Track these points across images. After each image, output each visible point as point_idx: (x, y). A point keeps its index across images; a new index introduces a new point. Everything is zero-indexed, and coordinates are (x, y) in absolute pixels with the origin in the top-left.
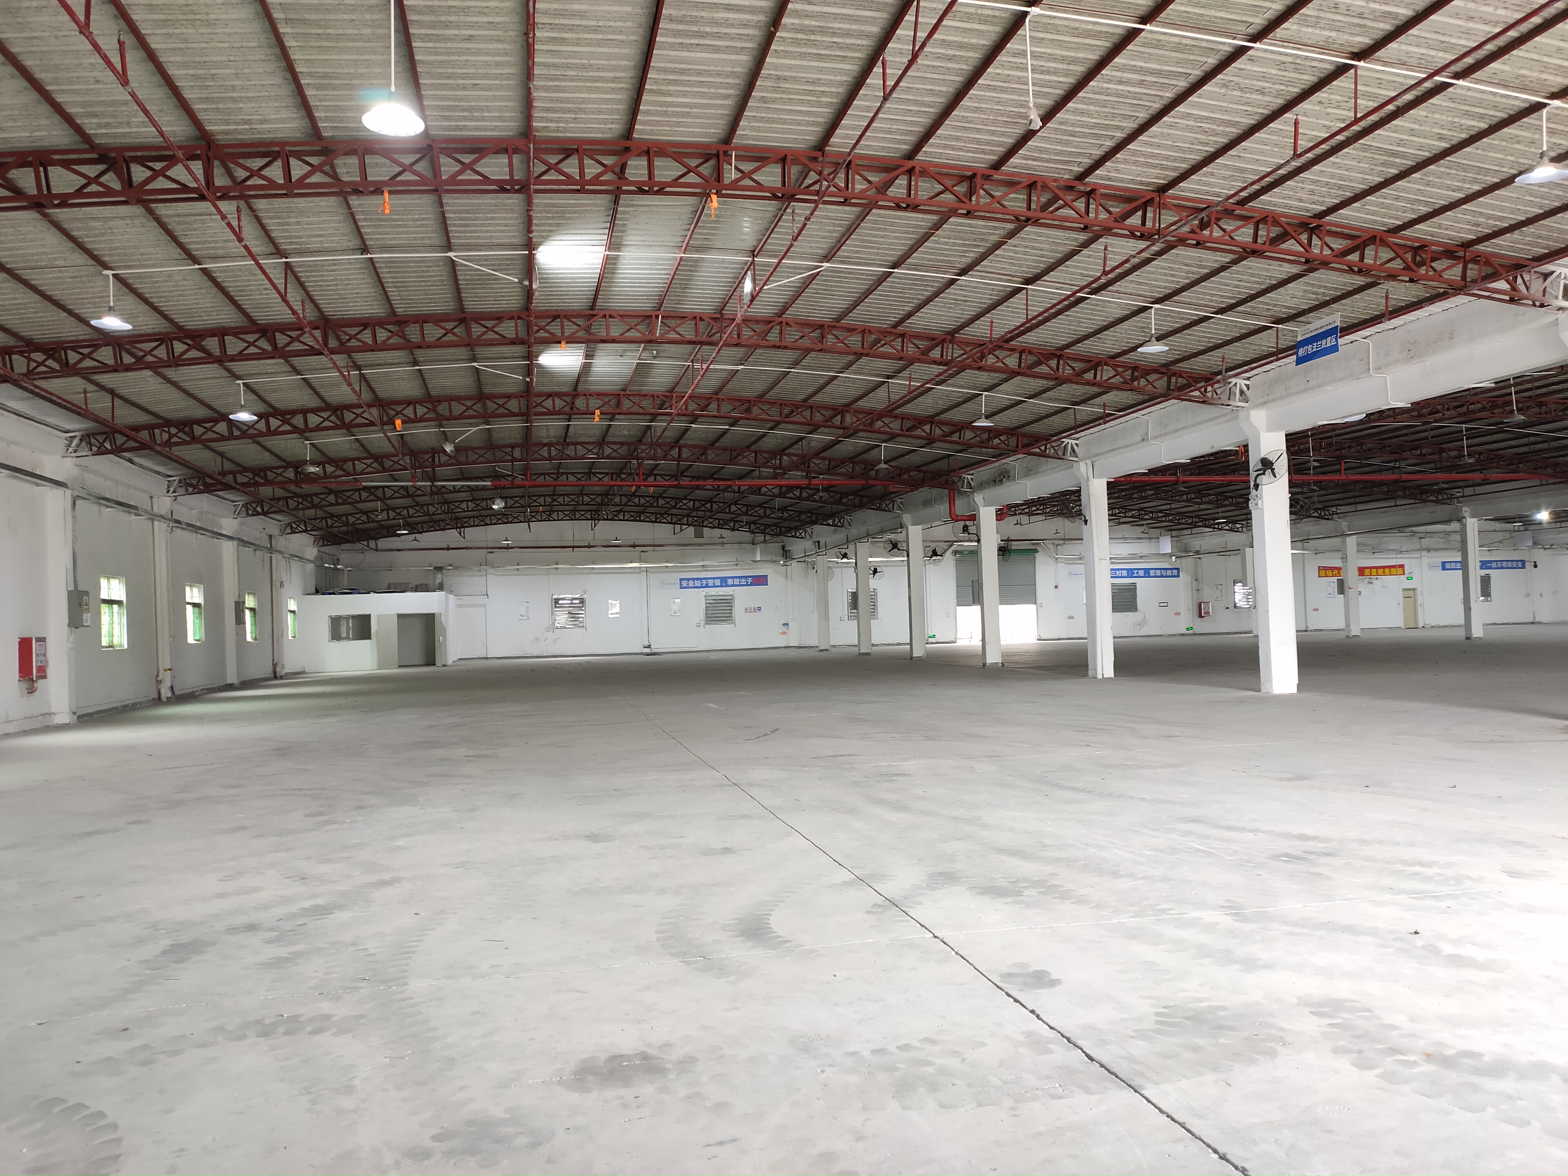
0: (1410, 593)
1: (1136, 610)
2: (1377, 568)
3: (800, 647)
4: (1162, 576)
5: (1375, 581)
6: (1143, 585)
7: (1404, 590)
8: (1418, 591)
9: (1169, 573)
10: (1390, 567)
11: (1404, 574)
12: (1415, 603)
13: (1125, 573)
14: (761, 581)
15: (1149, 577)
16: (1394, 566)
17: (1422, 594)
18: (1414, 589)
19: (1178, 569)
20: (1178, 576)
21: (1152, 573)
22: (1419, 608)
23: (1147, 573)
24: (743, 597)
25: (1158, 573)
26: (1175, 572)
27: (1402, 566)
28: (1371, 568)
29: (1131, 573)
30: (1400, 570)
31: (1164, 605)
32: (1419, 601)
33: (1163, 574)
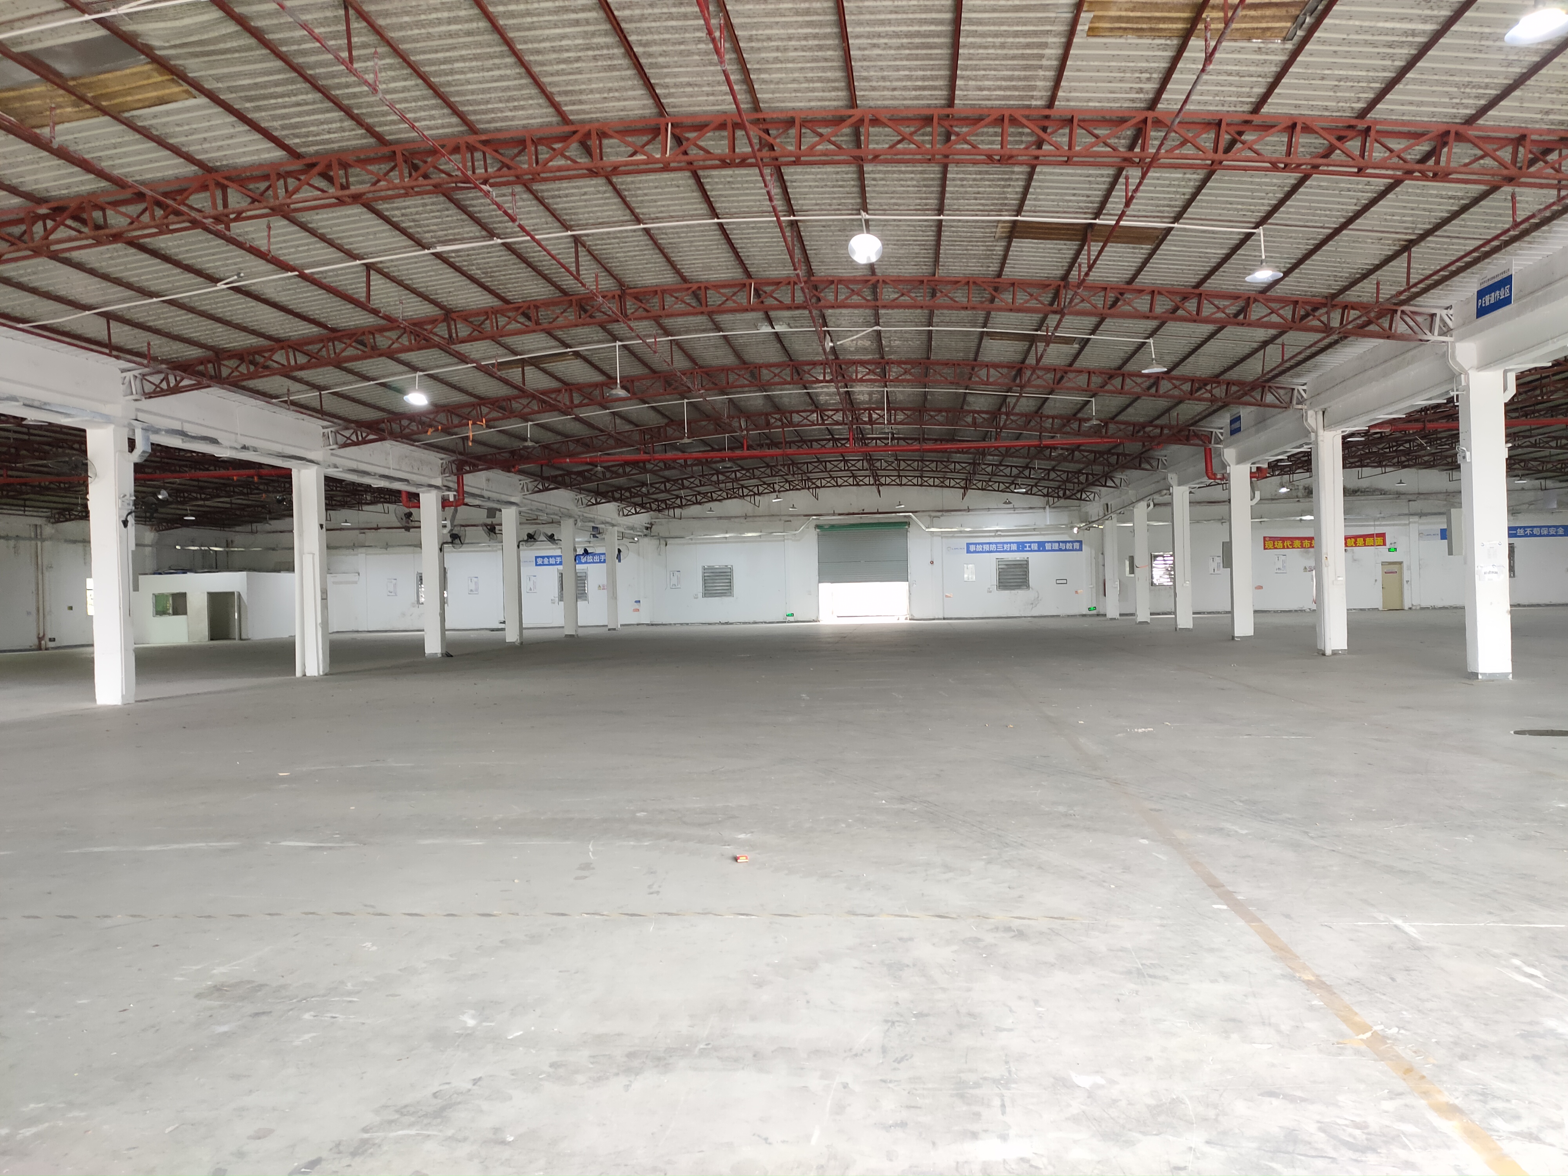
0: (1395, 568)
1: (1028, 587)
3: (651, 625)
4: (1060, 550)
6: (1036, 560)
7: (1383, 564)
8: (1405, 565)
9: (1069, 546)
10: (1365, 537)
11: (1384, 544)
12: (1401, 579)
13: (1014, 547)
15: (1044, 550)
16: (1371, 536)
17: (1409, 568)
18: (1401, 563)
19: (1080, 542)
20: (1081, 549)
21: (1048, 547)
22: (1406, 586)
23: (1041, 547)
25: (1056, 546)
26: (1078, 545)
27: (1383, 535)
29: (1021, 547)
30: (1379, 540)
31: (1062, 582)
32: (1406, 578)
33: (1062, 547)
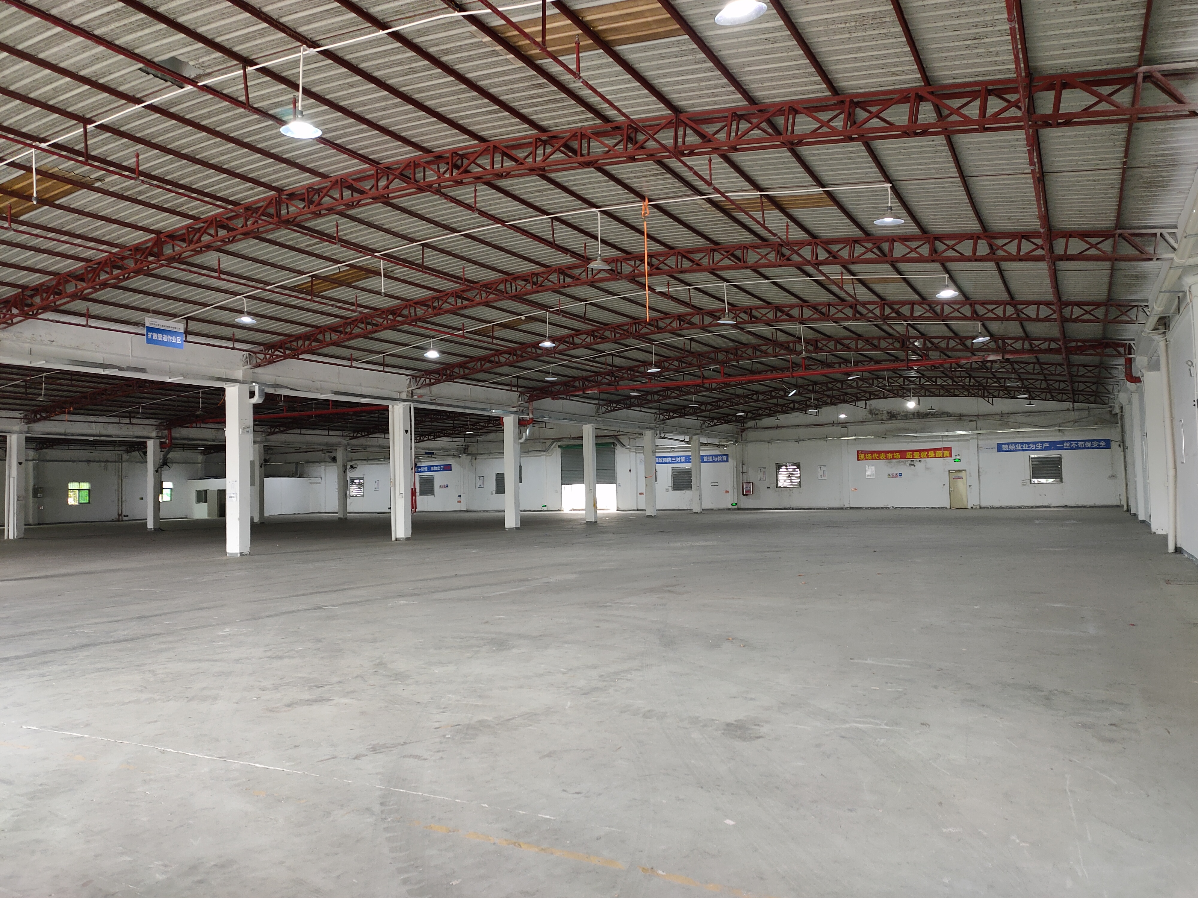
0: (960, 475)
2: (920, 451)
3: (468, 511)
4: (713, 461)
5: (918, 465)
7: (949, 471)
8: (966, 472)
9: (719, 458)
10: (935, 450)
11: (951, 456)
12: (965, 484)
13: (683, 459)
14: (448, 468)
16: (940, 449)
17: (971, 475)
18: (963, 471)
19: (727, 455)
20: (727, 461)
21: (705, 459)
22: (969, 489)
24: (439, 478)
25: (711, 458)
26: (725, 458)
27: (949, 449)
28: (913, 451)
29: (688, 459)
30: (947, 453)
31: (714, 484)
32: (969, 483)
33: (715, 459)
